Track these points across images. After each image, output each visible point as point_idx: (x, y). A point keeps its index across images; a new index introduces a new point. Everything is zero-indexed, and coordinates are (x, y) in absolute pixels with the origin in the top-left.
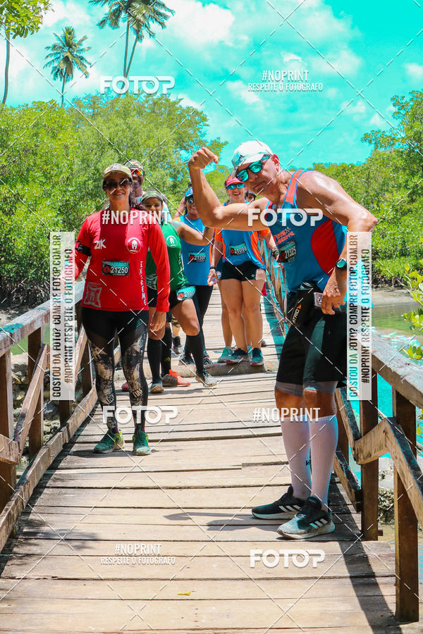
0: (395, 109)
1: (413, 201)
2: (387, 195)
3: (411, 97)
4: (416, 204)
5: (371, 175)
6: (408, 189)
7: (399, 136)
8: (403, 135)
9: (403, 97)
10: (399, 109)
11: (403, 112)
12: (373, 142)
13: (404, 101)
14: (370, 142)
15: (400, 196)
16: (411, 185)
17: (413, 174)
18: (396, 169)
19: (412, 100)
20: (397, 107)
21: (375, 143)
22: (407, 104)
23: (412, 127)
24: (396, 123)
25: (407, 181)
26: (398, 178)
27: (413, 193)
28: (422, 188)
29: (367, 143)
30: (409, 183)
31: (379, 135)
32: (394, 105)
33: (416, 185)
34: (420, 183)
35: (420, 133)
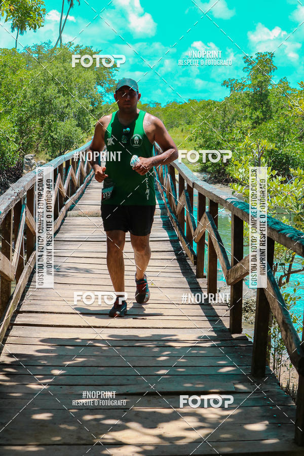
0: (246, 65)
1: (254, 127)
2: (238, 123)
3: (256, 56)
5: (227, 109)
6: (252, 119)
7: (247, 83)
8: (249, 82)
9: (251, 57)
10: (248, 65)
11: (250, 67)
12: (229, 87)
13: (252, 60)
14: (227, 86)
15: (247, 124)
16: (254, 116)
17: (256, 109)
18: (245, 105)
19: (257, 58)
20: (247, 64)
21: (231, 87)
22: (254, 61)
23: (256, 78)
24: (245, 75)
25: (252, 114)
26: (245, 111)
27: (256, 122)
28: (261, 119)
29: (225, 87)
30: (253, 115)
31: (233, 82)
32: (245, 62)
33: (258, 117)
34: (261, 116)
35: (262, 82)
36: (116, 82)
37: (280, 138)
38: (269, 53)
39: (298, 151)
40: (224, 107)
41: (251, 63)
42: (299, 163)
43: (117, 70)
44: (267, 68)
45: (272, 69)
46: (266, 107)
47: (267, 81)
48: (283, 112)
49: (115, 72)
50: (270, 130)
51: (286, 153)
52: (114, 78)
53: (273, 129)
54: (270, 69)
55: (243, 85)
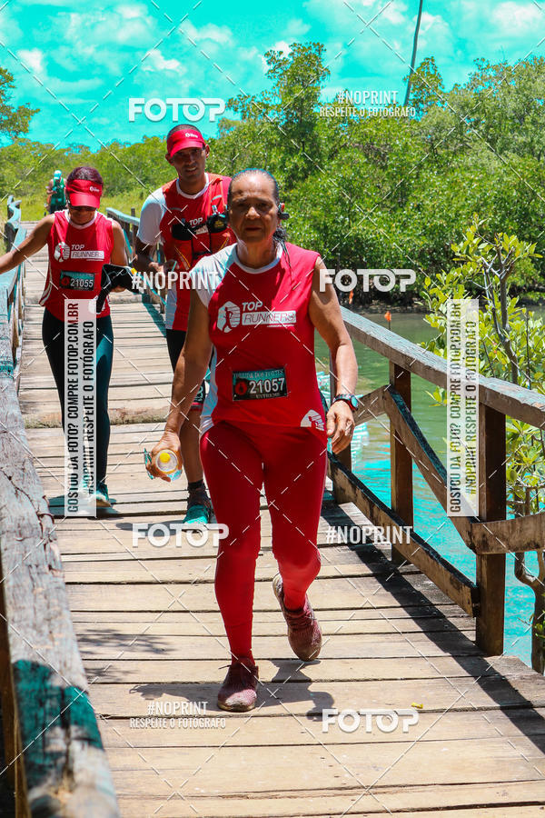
0: (269, 68)
1: (290, 187)
3: (292, 51)
4: (294, 192)
6: (284, 171)
7: (273, 103)
8: (278, 101)
9: (281, 53)
10: (274, 68)
11: (279, 71)
12: (240, 110)
13: (281, 58)
14: (236, 110)
16: (289, 166)
17: (291, 151)
18: (270, 145)
19: (292, 54)
20: (272, 66)
21: (242, 111)
22: (285, 61)
23: (291, 92)
24: (270, 84)
25: (283, 161)
27: (292, 177)
28: (303, 170)
29: (232, 111)
30: (287, 163)
31: (247, 102)
32: (269, 63)
33: (296, 167)
34: (301, 164)
35: (303, 100)
36: (12, 111)
37: (344, 204)
38: (314, 44)
39: (381, 230)
40: (231, 149)
41: (280, 65)
42: (383, 252)
43: (14, 87)
44: (312, 74)
45: (321, 74)
46: (311, 147)
47: (312, 97)
48: (349, 154)
49: (10, 90)
50: (325, 191)
51: (358, 234)
52: (7, 104)
53: (330, 187)
54: (318, 74)
55: (266, 107)
